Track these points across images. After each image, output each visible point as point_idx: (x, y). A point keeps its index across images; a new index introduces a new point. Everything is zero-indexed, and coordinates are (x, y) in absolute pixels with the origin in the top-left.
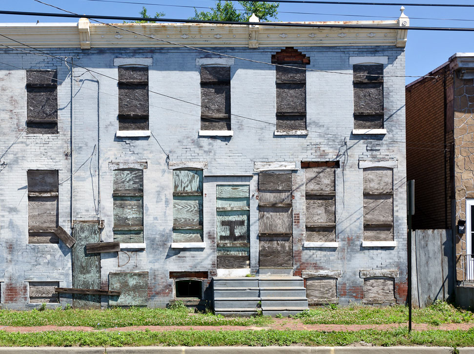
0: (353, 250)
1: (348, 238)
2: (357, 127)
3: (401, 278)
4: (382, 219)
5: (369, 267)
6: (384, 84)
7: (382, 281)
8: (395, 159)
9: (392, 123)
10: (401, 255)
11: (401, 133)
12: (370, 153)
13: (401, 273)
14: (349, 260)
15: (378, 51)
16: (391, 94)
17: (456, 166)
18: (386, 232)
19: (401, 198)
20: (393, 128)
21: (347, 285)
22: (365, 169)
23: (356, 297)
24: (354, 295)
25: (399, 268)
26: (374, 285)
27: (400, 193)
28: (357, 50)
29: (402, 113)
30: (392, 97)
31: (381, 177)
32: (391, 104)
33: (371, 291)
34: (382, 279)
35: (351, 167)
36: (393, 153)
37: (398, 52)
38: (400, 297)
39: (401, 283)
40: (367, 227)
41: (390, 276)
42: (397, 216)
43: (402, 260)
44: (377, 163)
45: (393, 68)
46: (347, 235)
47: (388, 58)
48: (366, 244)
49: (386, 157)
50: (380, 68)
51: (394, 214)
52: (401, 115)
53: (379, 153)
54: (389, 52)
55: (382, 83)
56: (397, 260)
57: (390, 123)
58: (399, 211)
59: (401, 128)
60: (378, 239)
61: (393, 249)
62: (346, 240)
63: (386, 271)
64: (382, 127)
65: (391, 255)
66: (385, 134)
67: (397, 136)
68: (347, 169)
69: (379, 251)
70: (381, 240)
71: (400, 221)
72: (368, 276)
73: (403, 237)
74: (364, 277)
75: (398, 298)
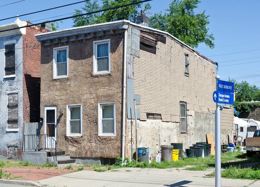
0: (3, 133)
1: (2, 127)
2: (6, 74)
3: (20, 147)
4: (14, 118)
5: (9, 141)
6: (15, 53)
7: (14, 148)
8: (18, 89)
9: (18, 71)
10: (20, 136)
11: (21, 76)
12: (10, 87)
13: (20, 144)
14: (2, 138)
15: (13, 37)
16: (17, 57)
17: (41, 90)
18: (15, 124)
19: (21, 108)
20: (18, 74)
21: (2, 150)
22: (8, 94)
23: (5, 155)
24: (4, 154)
25: (20, 142)
26: (11, 150)
27: (21, 105)
28: (5, 38)
29: (21, 66)
30: (18, 59)
31: (14, 98)
32: (17, 62)
33: (10, 153)
34: (14, 147)
35: (3, 94)
36: (18, 86)
37: (20, 37)
38: (20, 156)
39: (20, 149)
40: (9, 122)
41: (16, 145)
42: (19, 116)
43: (21, 138)
44: (12, 91)
45: (18, 44)
46: (1, 126)
47: (17, 40)
48: (8, 130)
49: (15, 88)
50: (13, 45)
51: (18, 116)
52: (21, 67)
53: (12, 86)
54: (17, 37)
55: (14, 52)
56: (19, 138)
57: (17, 71)
58: (20, 114)
59: (21, 73)
60: (12, 128)
61: (17, 133)
62: (1, 128)
63: (14, 143)
64: (14, 73)
65: (17, 135)
66: (15, 77)
67: (20, 77)
68: (2, 95)
69: (13, 133)
70: (14, 128)
71: (20, 119)
72: (9, 146)
73: (21, 127)
74: (7, 146)
75: (19, 156)
